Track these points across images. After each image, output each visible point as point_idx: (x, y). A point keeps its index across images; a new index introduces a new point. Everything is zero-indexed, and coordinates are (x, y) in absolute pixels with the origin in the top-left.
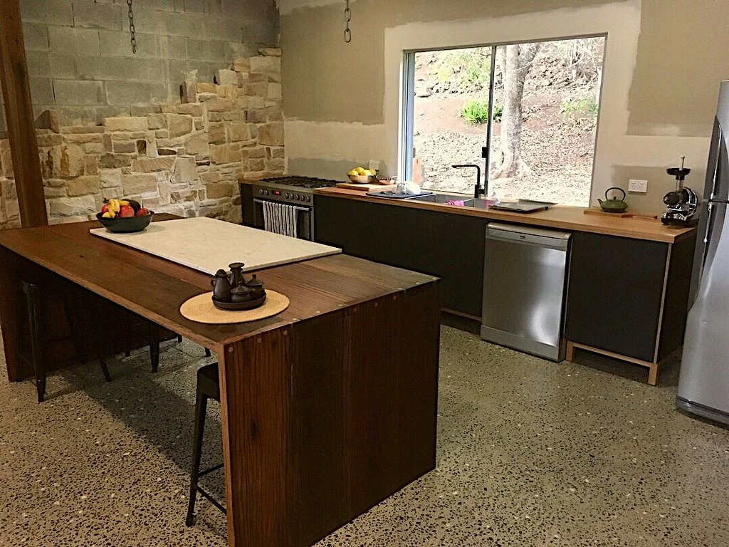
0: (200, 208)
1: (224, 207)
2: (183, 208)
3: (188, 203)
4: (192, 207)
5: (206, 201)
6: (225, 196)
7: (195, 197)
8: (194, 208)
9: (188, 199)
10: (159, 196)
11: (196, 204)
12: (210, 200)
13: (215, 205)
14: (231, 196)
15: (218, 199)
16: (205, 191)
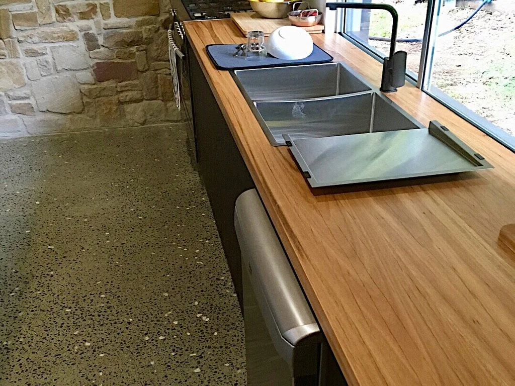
0: (104, 31)
1: (145, 32)
2: (77, 30)
3: (84, 23)
4: (91, 29)
5: (113, 21)
6: (146, 14)
7: (95, 13)
8: (93, 31)
9: (84, 16)
10: (35, 10)
11: (97, 24)
12: (119, 20)
13: (129, 27)
14: (158, 15)
15: (135, 19)
16: (111, 6)
